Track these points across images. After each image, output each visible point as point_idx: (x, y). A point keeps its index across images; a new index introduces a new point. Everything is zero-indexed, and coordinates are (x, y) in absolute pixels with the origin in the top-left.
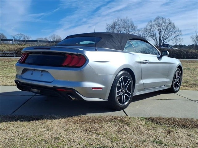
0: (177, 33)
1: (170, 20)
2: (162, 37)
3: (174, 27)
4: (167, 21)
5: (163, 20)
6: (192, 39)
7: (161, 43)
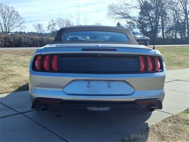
0: (21, 21)
1: (13, 8)
2: (6, 24)
3: (18, 15)
4: (10, 9)
5: (6, 7)
6: (34, 27)
7: (6, 29)
